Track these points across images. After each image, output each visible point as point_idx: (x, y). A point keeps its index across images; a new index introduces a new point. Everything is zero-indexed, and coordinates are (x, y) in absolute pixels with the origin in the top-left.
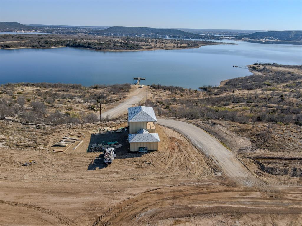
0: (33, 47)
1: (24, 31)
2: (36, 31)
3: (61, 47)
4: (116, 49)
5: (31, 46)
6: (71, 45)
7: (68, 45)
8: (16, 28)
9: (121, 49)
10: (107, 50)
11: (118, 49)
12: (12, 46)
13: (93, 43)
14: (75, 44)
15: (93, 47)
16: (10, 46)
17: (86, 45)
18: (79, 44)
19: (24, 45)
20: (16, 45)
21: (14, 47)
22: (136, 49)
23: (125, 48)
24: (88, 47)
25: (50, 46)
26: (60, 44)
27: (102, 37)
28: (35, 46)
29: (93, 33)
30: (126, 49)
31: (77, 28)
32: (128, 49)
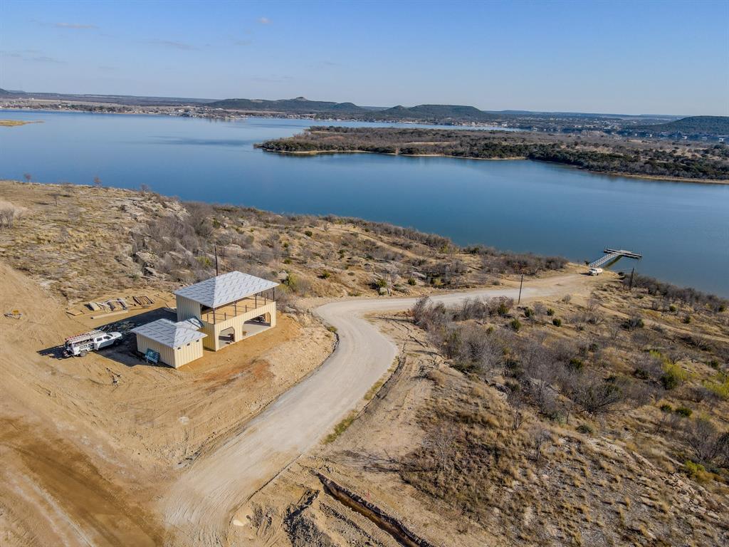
0: (456, 154)
1: (476, 124)
2: (500, 123)
3: (514, 158)
4: (648, 174)
5: (453, 154)
6: (538, 156)
7: (531, 157)
8: (466, 117)
9: (662, 174)
10: (619, 173)
11: (652, 174)
12: (418, 151)
13: (593, 156)
14: (547, 154)
15: (586, 164)
16: (414, 150)
17: (572, 158)
18: (558, 154)
19: (442, 151)
20: (426, 150)
21: (422, 154)
22: (712, 178)
23: (677, 172)
24: (575, 163)
25: (490, 156)
26: (515, 152)
27: (641, 141)
28: (462, 154)
29: (631, 131)
30: (678, 176)
31: (599, 119)
32: (684, 176)
